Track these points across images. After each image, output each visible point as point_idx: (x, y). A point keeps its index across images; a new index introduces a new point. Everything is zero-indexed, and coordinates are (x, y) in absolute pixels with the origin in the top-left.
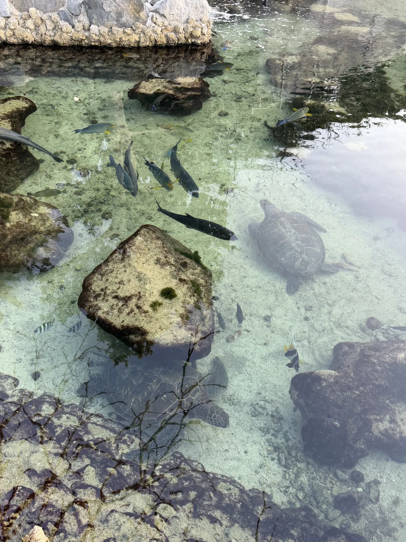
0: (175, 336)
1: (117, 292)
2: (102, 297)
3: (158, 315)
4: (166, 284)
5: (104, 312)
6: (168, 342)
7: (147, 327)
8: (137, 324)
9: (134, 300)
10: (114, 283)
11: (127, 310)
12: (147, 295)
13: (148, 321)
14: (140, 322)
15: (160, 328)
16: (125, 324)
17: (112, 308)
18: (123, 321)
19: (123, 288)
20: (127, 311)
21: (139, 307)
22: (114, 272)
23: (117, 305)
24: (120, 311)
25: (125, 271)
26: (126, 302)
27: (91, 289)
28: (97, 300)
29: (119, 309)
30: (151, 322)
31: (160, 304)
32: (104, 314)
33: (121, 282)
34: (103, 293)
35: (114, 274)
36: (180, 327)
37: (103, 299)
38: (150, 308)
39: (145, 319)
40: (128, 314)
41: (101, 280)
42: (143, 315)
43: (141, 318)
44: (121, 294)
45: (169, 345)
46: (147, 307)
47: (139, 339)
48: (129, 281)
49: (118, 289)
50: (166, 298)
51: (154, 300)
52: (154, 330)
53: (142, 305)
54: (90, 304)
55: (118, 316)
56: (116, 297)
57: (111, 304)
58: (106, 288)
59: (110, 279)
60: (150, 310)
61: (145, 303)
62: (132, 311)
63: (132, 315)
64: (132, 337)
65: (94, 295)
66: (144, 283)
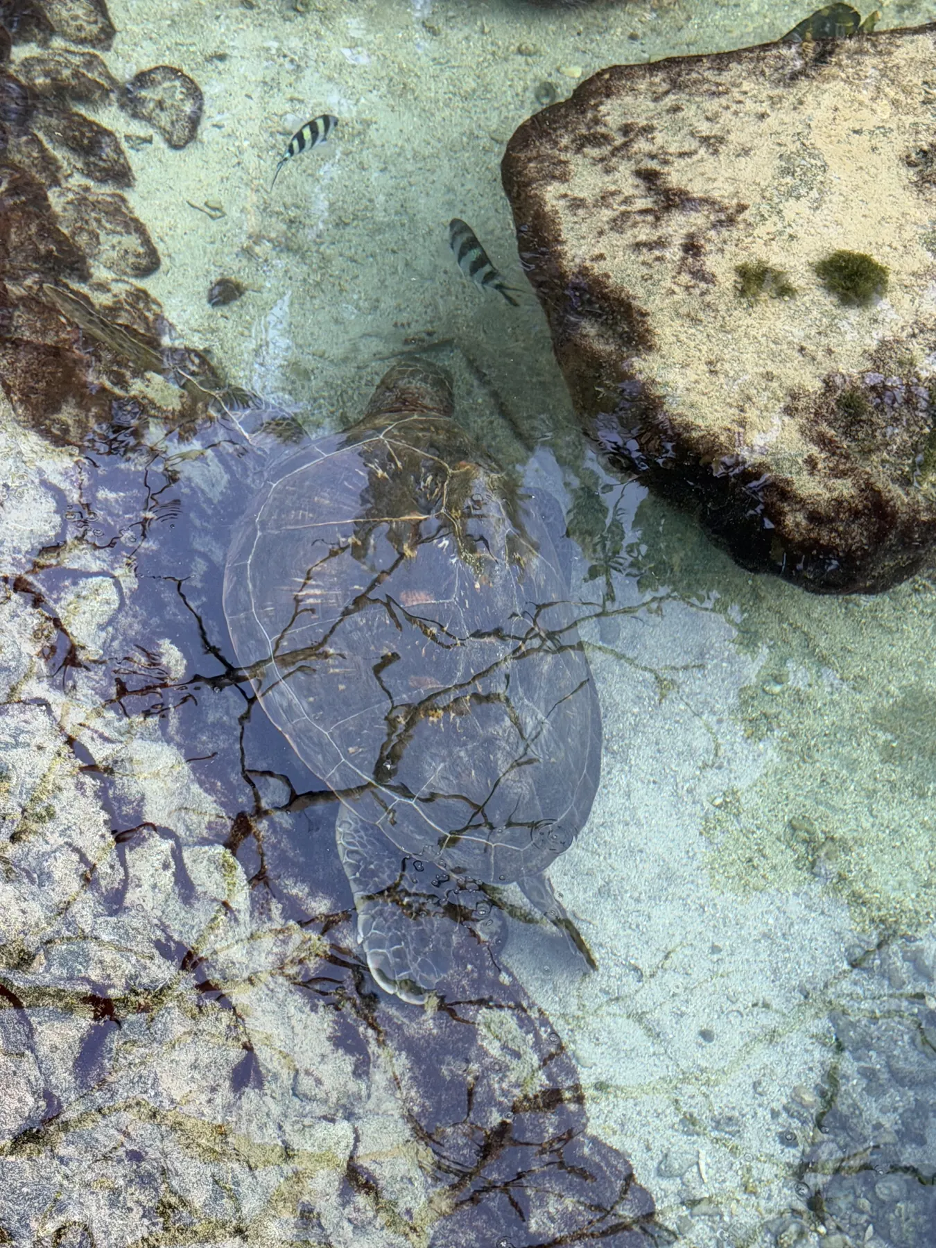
0: (742, 423)
1: (666, 162)
2: (606, 150)
3: (742, 319)
4: (879, 246)
5: (565, 196)
6: (699, 422)
7: (665, 329)
8: (637, 292)
9: (698, 220)
10: (686, 130)
11: (644, 233)
12: (760, 231)
13: (684, 310)
14: (650, 293)
15: (710, 363)
16: (597, 269)
17: (604, 199)
18: (601, 257)
19: (702, 160)
20: (642, 237)
21: (692, 247)
22: (723, 101)
23: (626, 201)
24: (618, 224)
25: (762, 116)
26: (667, 208)
27: (596, 106)
28: (579, 150)
29: (625, 215)
30: (696, 321)
31: (785, 291)
32: (562, 202)
33: (713, 143)
34: (619, 140)
35: (712, 105)
36: (789, 411)
37: (602, 160)
38: (733, 277)
39: (680, 295)
40: (638, 246)
41: (656, 100)
42: (685, 278)
43: (668, 283)
44: (675, 177)
45: (694, 434)
46: (723, 265)
47: (604, 347)
48: (746, 152)
49: (682, 155)
50: (830, 288)
51: (775, 258)
52: (678, 355)
53: (708, 247)
54: (546, 149)
55: (601, 233)
56: (649, 177)
57: (613, 188)
58: (648, 129)
59: (689, 112)
60: (727, 280)
61: (730, 248)
62: (661, 243)
63: (646, 256)
64: (589, 329)
65: (584, 131)
66: (794, 188)
